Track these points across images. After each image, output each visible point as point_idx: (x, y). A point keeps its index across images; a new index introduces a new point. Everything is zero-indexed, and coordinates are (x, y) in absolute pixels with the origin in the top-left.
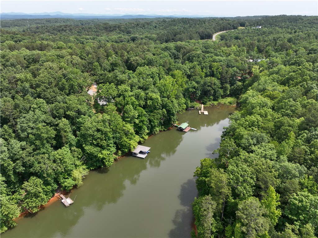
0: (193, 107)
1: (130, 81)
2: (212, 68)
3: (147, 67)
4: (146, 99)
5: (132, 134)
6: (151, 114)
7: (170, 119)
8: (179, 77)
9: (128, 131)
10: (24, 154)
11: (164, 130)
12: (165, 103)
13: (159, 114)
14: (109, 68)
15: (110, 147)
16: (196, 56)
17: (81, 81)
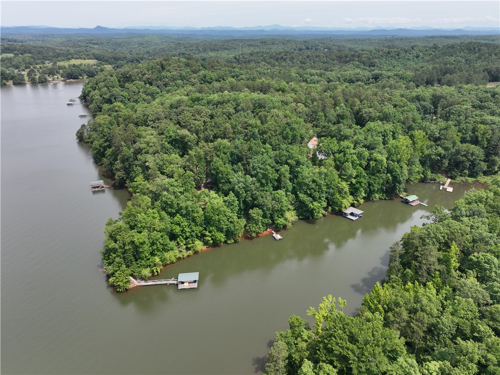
0: (435, 180)
1: (355, 138)
2: (476, 133)
3: (380, 123)
4: (369, 160)
5: (346, 193)
6: (372, 177)
7: (395, 186)
8: (419, 139)
9: (343, 190)
10: (253, 187)
11: (385, 199)
12: (391, 167)
13: (382, 178)
14: (334, 119)
15: (322, 200)
16: (456, 113)
17: (303, 131)
